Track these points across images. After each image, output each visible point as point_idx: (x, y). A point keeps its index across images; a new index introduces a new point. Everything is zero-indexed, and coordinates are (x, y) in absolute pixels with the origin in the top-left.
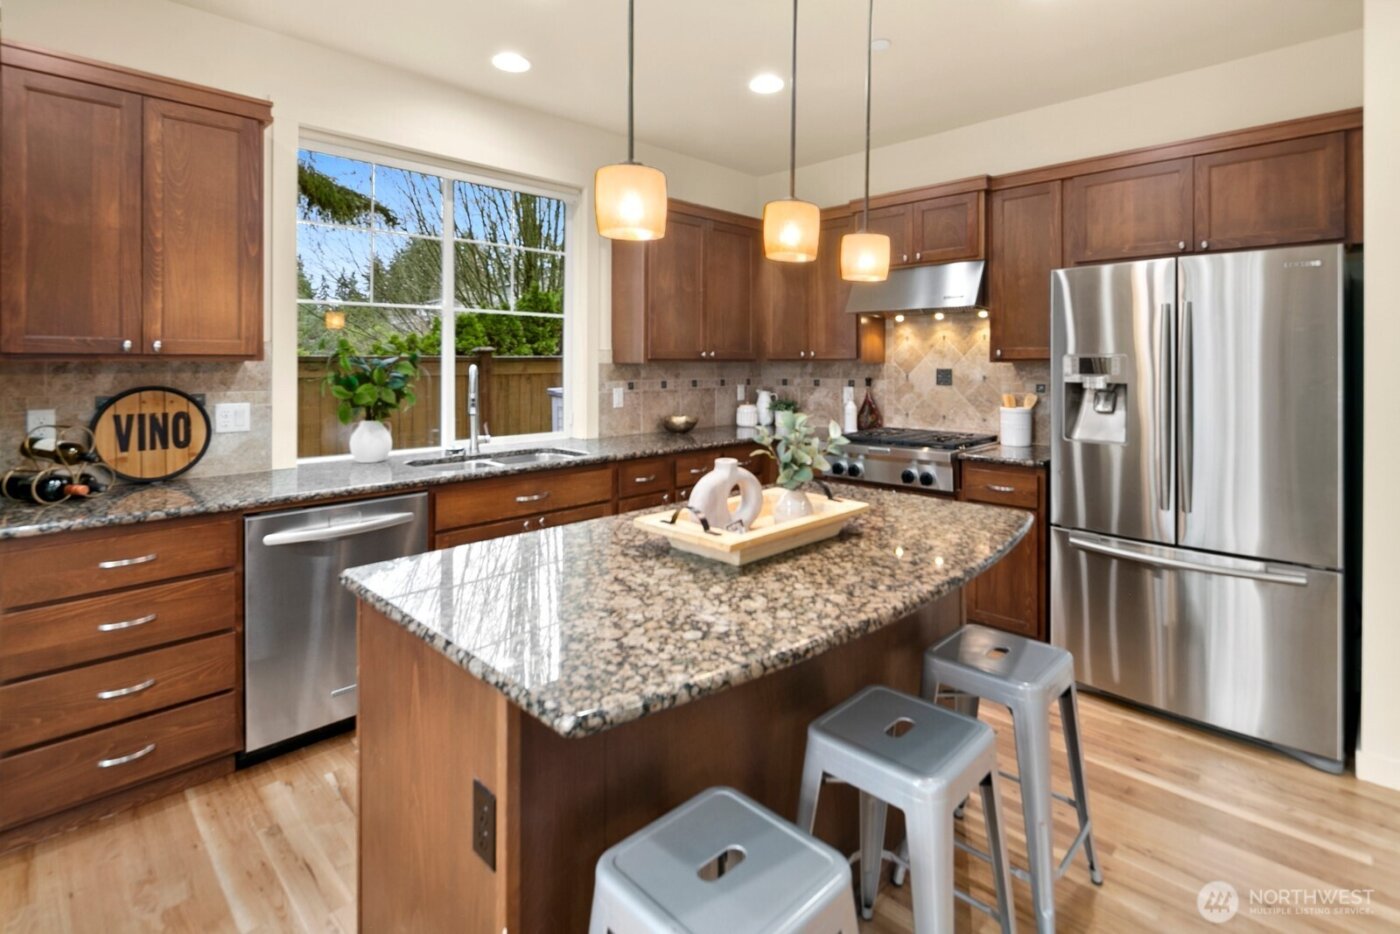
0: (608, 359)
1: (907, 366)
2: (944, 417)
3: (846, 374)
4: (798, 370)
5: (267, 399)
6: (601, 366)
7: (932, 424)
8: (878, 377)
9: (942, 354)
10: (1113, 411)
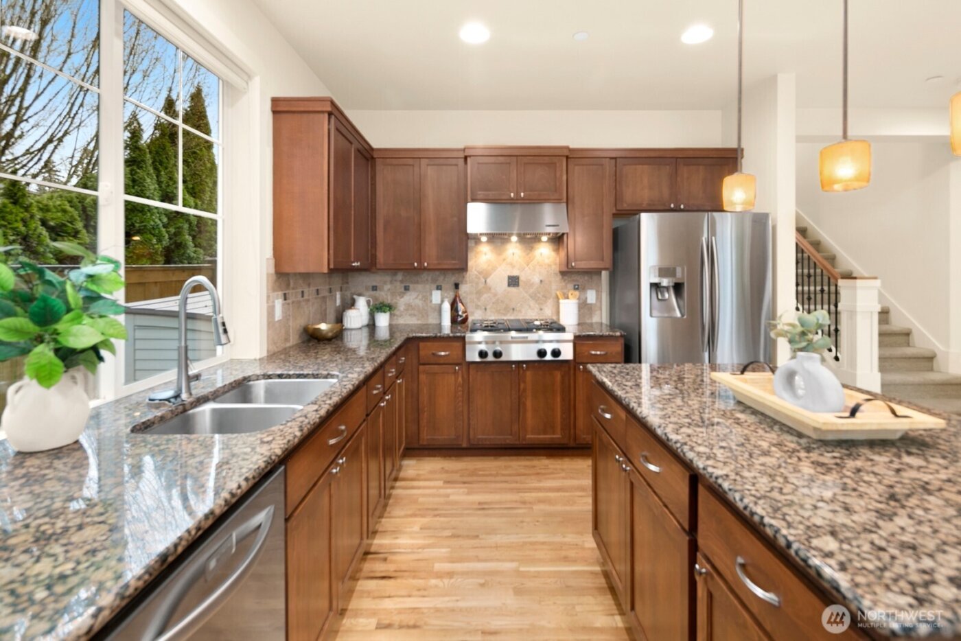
0: (272, 270)
1: (485, 275)
2: (513, 309)
3: (434, 281)
4: (388, 278)
6: (268, 274)
7: (505, 315)
8: (462, 283)
9: (512, 265)
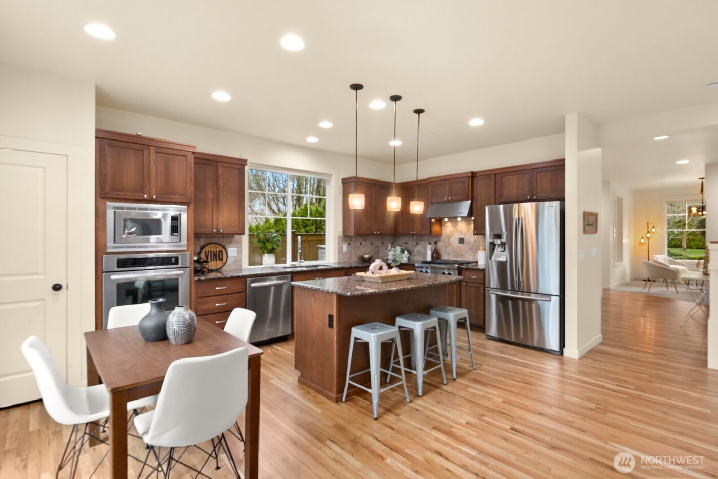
0: (341, 234)
1: (449, 237)
2: (461, 255)
3: (428, 240)
4: (411, 239)
5: (241, 247)
6: (339, 237)
7: (457, 258)
8: (439, 241)
9: (460, 232)
10: (504, 251)
